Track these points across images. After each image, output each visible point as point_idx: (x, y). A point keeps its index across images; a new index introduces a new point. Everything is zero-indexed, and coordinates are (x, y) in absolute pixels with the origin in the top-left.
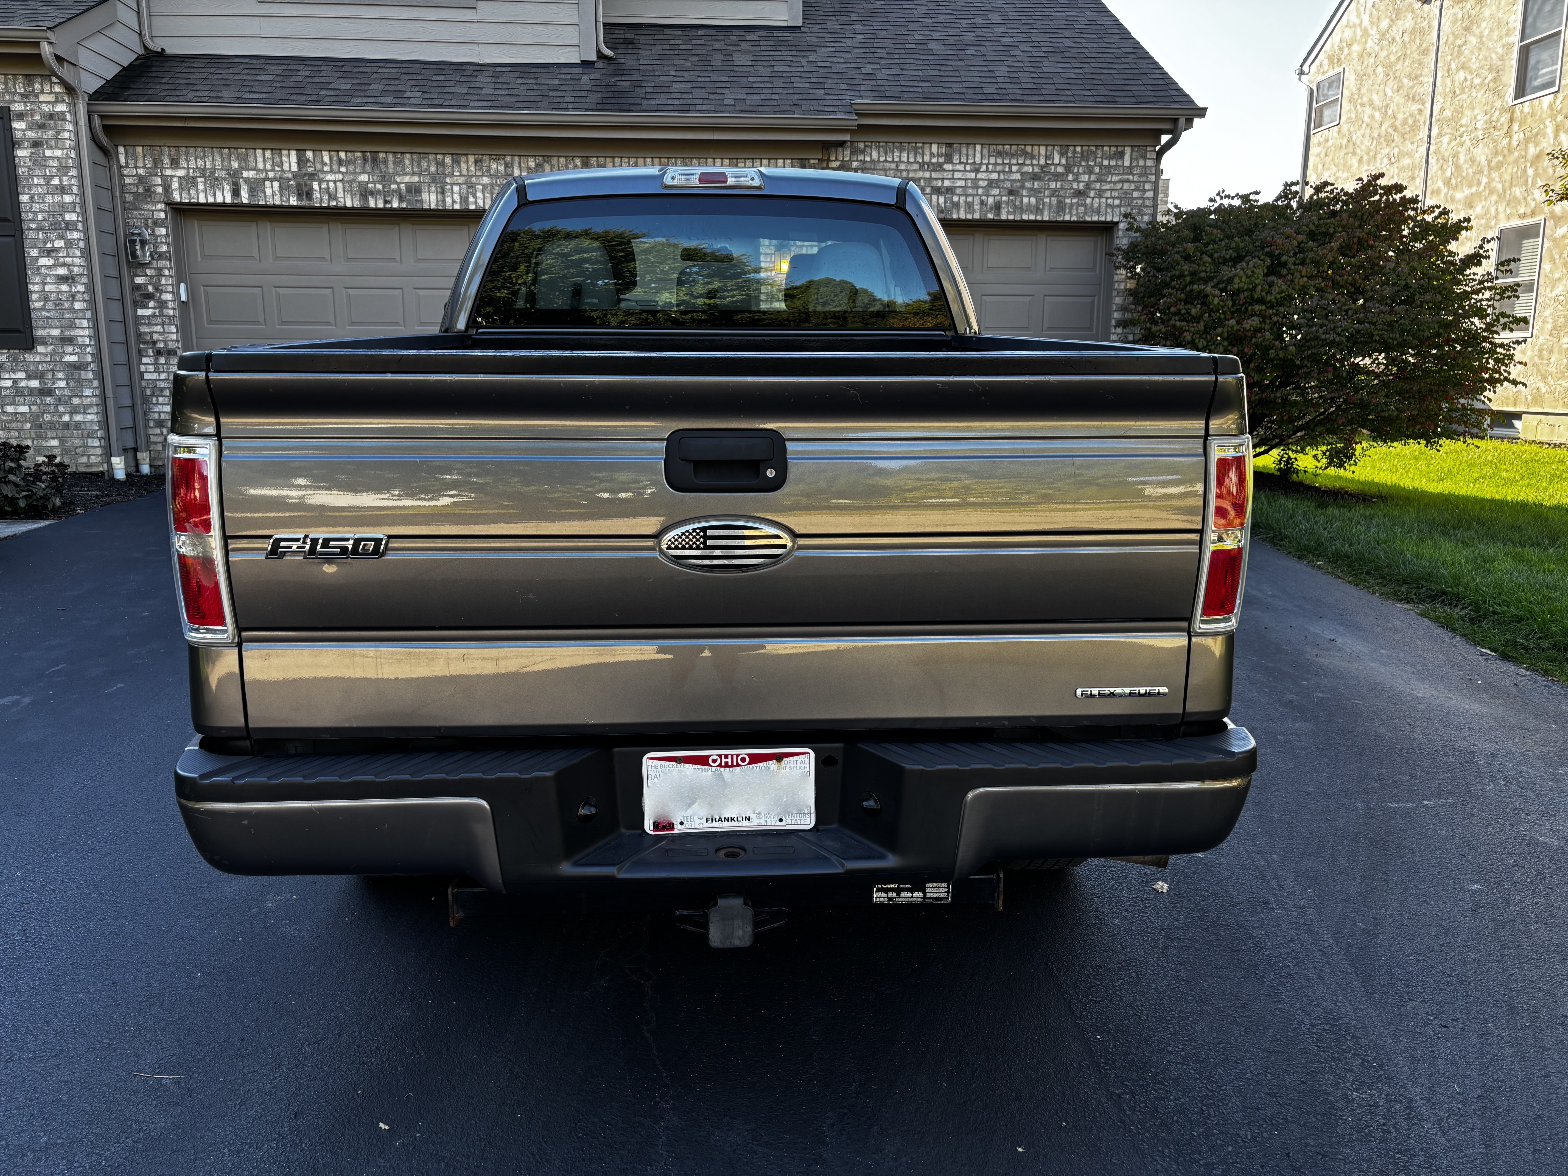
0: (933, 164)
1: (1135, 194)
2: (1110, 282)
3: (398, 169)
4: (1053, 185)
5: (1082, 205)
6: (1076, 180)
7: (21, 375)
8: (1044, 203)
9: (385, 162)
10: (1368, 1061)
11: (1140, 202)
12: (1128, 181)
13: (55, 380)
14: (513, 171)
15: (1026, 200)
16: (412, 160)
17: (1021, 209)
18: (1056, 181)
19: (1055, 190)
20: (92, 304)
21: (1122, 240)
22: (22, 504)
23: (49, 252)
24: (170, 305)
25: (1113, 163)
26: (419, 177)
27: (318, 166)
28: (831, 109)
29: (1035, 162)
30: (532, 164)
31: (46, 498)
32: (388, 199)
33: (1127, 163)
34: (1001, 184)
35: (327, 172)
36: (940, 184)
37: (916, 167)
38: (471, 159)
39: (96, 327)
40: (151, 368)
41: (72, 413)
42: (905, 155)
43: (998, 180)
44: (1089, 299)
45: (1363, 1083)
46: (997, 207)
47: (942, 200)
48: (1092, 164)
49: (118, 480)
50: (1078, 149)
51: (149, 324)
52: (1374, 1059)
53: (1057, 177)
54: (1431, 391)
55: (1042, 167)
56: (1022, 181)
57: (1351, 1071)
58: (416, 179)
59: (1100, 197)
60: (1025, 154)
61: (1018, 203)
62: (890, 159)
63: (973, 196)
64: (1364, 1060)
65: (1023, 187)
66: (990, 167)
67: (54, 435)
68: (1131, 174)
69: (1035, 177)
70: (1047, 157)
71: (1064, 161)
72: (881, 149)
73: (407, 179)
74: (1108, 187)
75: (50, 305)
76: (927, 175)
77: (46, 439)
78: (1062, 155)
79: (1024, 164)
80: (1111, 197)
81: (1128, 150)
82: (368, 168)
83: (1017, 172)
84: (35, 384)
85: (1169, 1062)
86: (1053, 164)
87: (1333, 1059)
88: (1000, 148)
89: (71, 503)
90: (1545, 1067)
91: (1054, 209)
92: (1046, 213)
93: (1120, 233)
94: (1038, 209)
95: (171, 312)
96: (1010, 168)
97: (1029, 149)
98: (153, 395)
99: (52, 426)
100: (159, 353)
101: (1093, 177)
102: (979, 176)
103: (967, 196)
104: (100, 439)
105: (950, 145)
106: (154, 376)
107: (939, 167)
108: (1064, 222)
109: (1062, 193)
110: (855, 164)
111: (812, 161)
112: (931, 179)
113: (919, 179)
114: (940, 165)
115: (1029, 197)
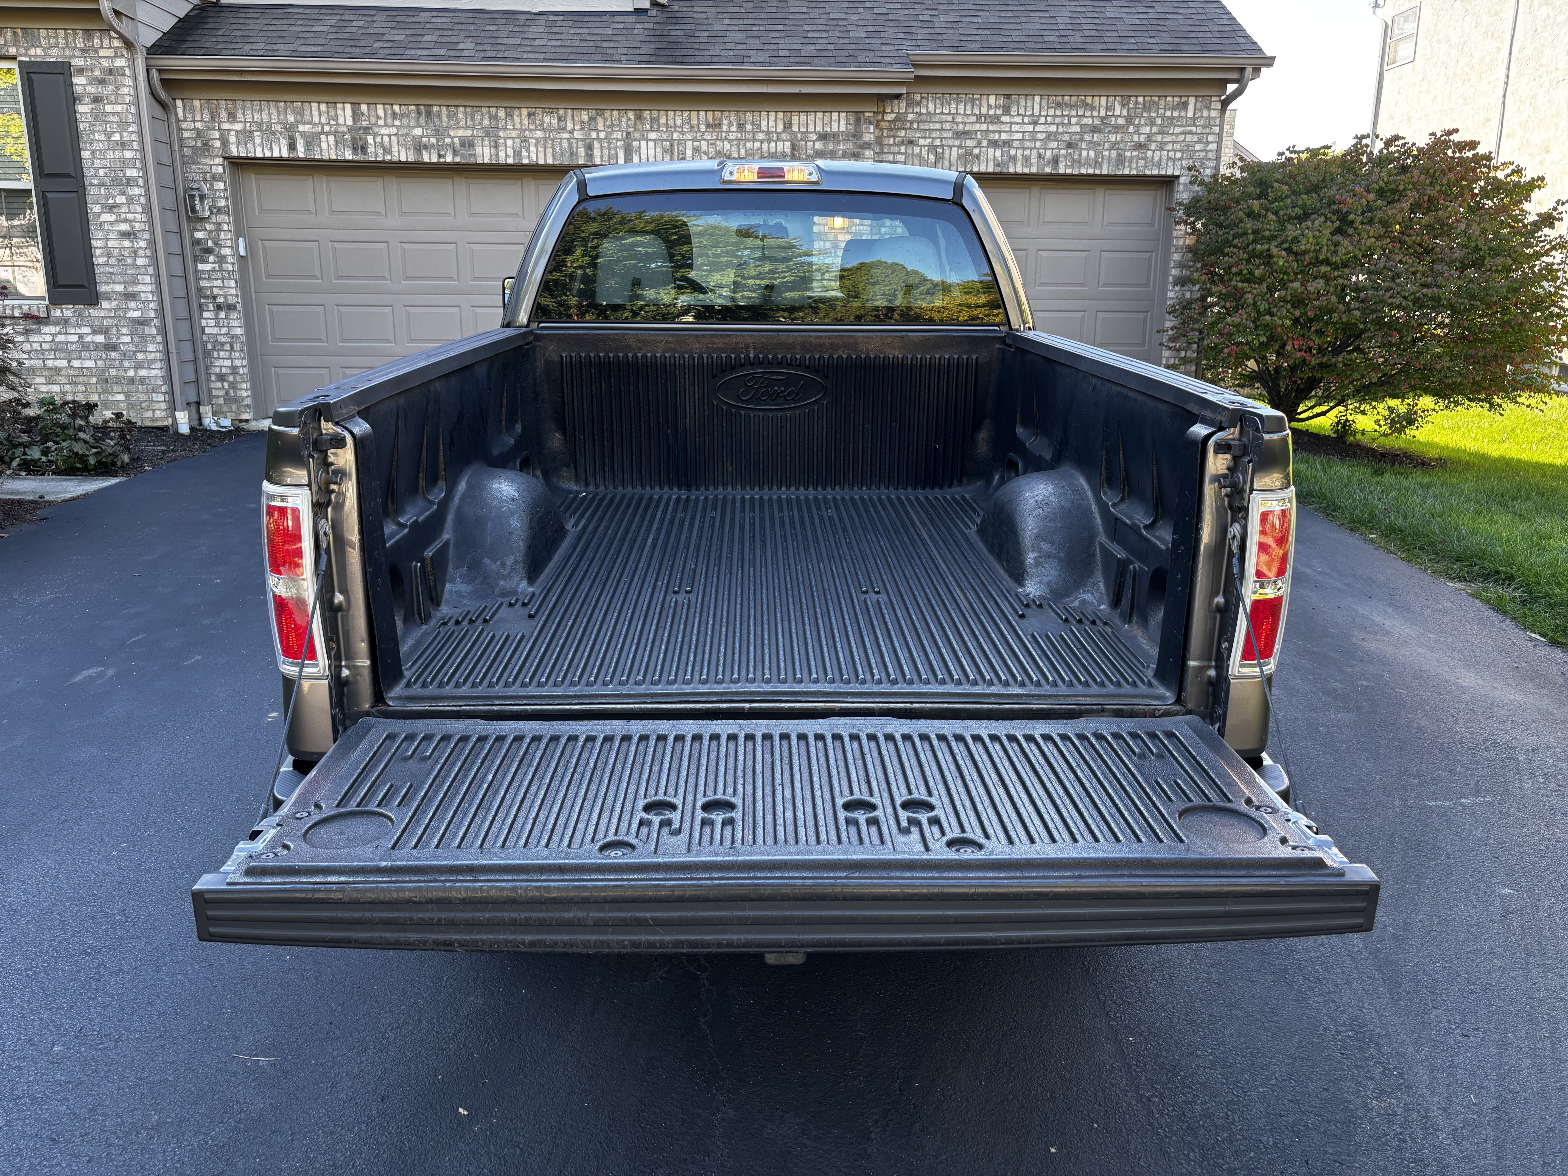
0: (991, 116)
1: (1198, 147)
2: (1169, 237)
3: (452, 123)
4: (1113, 138)
5: (1142, 159)
6: (1137, 132)
7: (87, 330)
8: (1103, 157)
9: (439, 116)
10: (1389, 1069)
11: (1203, 154)
12: (1191, 133)
13: (119, 335)
14: (566, 124)
15: (1084, 153)
16: (466, 113)
17: (1079, 163)
18: (1116, 133)
19: (1115, 143)
20: (155, 260)
21: (1183, 194)
22: (92, 461)
23: (112, 208)
24: (230, 259)
25: (1176, 114)
26: (473, 131)
27: (373, 120)
28: (887, 60)
29: (1095, 114)
30: (585, 118)
31: (115, 455)
32: (442, 153)
33: (1190, 114)
34: (1059, 137)
35: (381, 126)
36: (997, 137)
37: (973, 119)
38: (525, 112)
39: (158, 283)
40: (212, 323)
41: (136, 369)
42: (961, 106)
43: (1057, 133)
44: (1147, 255)
45: (1383, 1091)
46: (1055, 161)
47: (998, 153)
48: (1154, 115)
49: (182, 435)
50: (1140, 99)
51: (209, 279)
52: (1395, 1067)
53: (1117, 128)
54: (1496, 356)
55: (1103, 119)
56: (1081, 133)
57: (1372, 1079)
58: (469, 133)
59: (1162, 149)
60: (1085, 105)
61: (1076, 157)
62: (947, 111)
63: (1031, 149)
64: (1385, 1069)
65: (1082, 140)
66: (1049, 119)
67: (120, 389)
68: (1194, 125)
69: (1095, 129)
70: (1107, 109)
71: (1125, 113)
72: (938, 101)
73: (460, 133)
74: (1169, 139)
75: (113, 261)
76: (984, 127)
77: (112, 393)
78: (1123, 106)
79: (1083, 116)
80: (1173, 150)
81: (1192, 100)
82: (422, 121)
83: (1076, 124)
84: (100, 339)
85: (1198, 1066)
86: (1113, 115)
87: (1356, 1066)
88: (1059, 99)
89: (139, 459)
90: (1561, 1079)
91: (1113, 163)
92: (1105, 167)
93: (1181, 187)
94: (1096, 162)
95: (230, 267)
96: (1069, 120)
97: (1089, 100)
98: (214, 349)
99: (118, 381)
100: (219, 307)
101: (1155, 129)
102: (1038, 128)
103: (1024, 149)
104: (164, 394)
105: (1008, 96)
106: (215, 331)
107: (996, 119)
108: (1122, 176)
109: (1122, 146)
110: (910, 117)
111: (867, 114)
112: (988, 131)
113: (976, 132)
114: (998, 117)
115: (1088, 150)
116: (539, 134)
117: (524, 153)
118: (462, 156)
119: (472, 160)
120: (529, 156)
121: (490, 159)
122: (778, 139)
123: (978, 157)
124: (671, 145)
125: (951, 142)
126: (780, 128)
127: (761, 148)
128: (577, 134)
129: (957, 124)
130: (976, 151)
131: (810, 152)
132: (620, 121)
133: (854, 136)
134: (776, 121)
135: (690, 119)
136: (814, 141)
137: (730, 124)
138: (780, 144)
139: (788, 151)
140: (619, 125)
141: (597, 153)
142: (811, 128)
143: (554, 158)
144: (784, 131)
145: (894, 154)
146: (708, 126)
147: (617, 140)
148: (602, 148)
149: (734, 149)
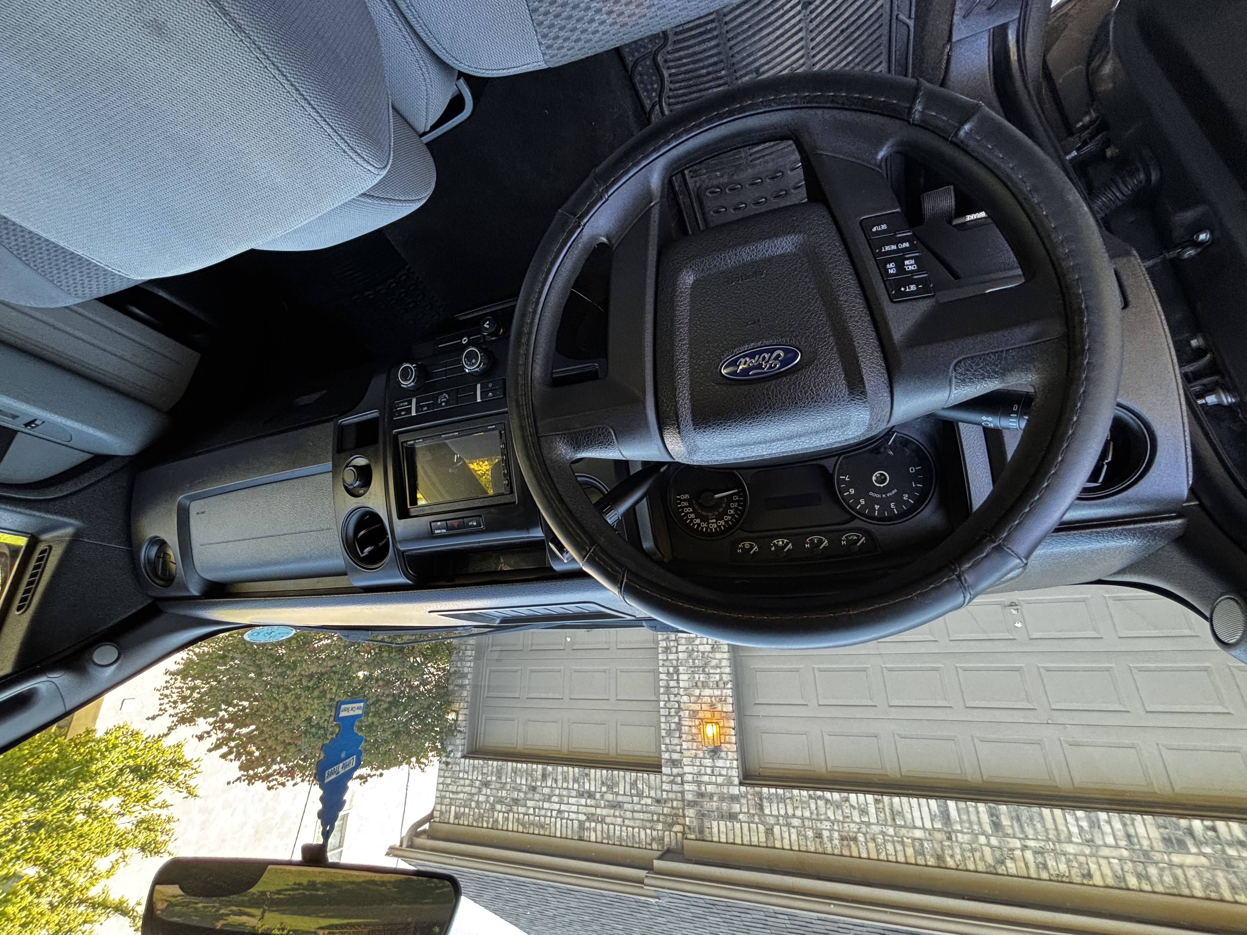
0: (594, 821)
1: (449, 781)
3: (1208, 875)
4: (504, 793)
5: (485, 774)
6: (488, 796)
8: (511, 777)
11: (446, 774)
12: (453, 792)
14: (1035, 858)
15: (524, 782)
17: (529, 774)
19: (502, 788)
21: (459, 743)
26: (1170, 860)
29: (516, 815)
30: (1009, 864)
32: (1211, 833)
33: (453, 808)
34: (541, 797)
36: (589, 801)
37: (608, 820)
38: (1098, 881)
42: (618, 833)
43: (544, 801)
44: (493, 694)
46: (544, 776)
47: (587, 786)
50: (485, 825)
53: (500, 801)
55: (511, 811)
56: (526, 799)
58: (1176, 859)
59: (472, 780)
60: (523, 825)
62: (629, 829)
63: (562, 788)
66: (549, 814)
68: (451, 799)
70: (507, 819)
71: (496, 814)
72: (637, 840)
73: (1189, 860)
74: (467, 789)
76: (599, 811)
78: (496, 821)
79: (525, 814)
80: (465, 779)
83: (529, 808)
86: (504, 812)
91: (504, 772)
92: (510, 768)
93: (460, 748)
94: (515, 773)
96: (534, 812)
97: (520, 829)
102: (557, 806)
103: (567, 788)
105: (581, 839)
107: (590, 817)
108: (498, 760)
109: (498, 786)
110: (660, 826)
111: (693, 837)
112: (596, 807)
113: (605, 807)
114: (588, 819)
115: (521, 784)
116: (1070, 849)
117: (1085, 824)
118: (1178, 827)
119: (1161, 820)
120: (1077, 819)
121: (1133, 820)
122: (777, 817)
123: (603, 784)
124: (894, 820)
125: (625, 799)
126: (777, 829)
127: (795, 808)
128: (1017, 844)
129: (620, 817)
130: (604, 789)
131: (744, 801)
132: (963, 855)
133: (703, 815)
134: (782, 838)
135: (877, 850)
136: (741, 812)
137: (831, 839)
138: (775, 813)
139: (766, 804)
140: (963, 850)
141: (985, 818)
142: (745, 826)
143: (1041, 815)
144: (773, 826)
145: (672, 791)
146: (855, 839)
147: (961, 832)
148: (980, 823)
149: (822, 810)
